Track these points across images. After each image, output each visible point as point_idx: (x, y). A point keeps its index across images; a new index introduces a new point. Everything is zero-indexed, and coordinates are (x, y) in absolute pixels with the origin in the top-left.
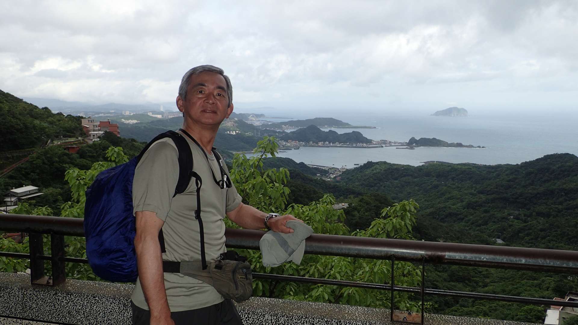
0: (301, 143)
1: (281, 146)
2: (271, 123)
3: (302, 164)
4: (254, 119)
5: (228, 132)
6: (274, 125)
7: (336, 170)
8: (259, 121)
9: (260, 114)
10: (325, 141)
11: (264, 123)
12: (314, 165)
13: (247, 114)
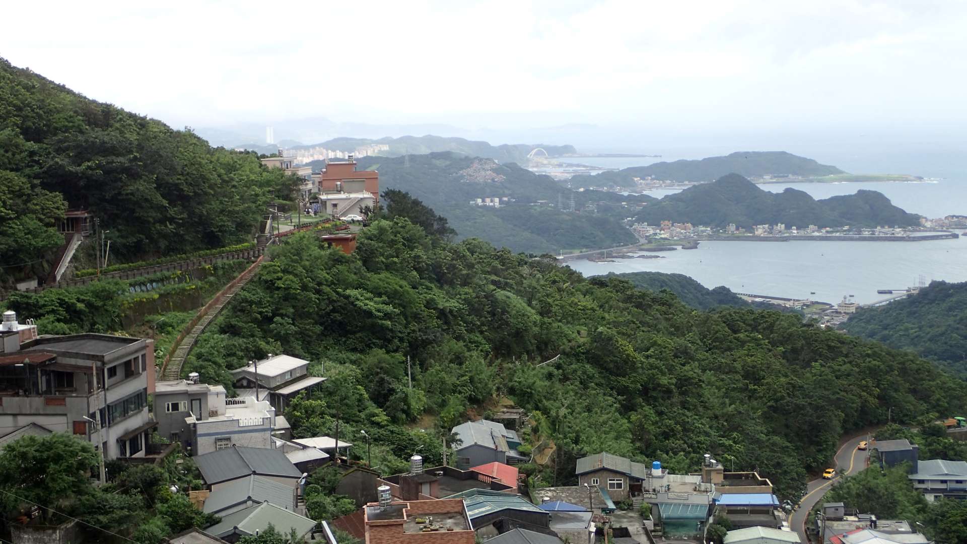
0: (701, 228)
1: (643, 241)
2: (600, 172)
3: (723, 293)
4: (545, 162)
5: (479, 201)
6: (609, 176)
7: (824, 310)
8: (560, 165)
9: (560, 143)
10: (773, 222)
11: (575, 171)
12: (756, 296)
13: (522, 146)
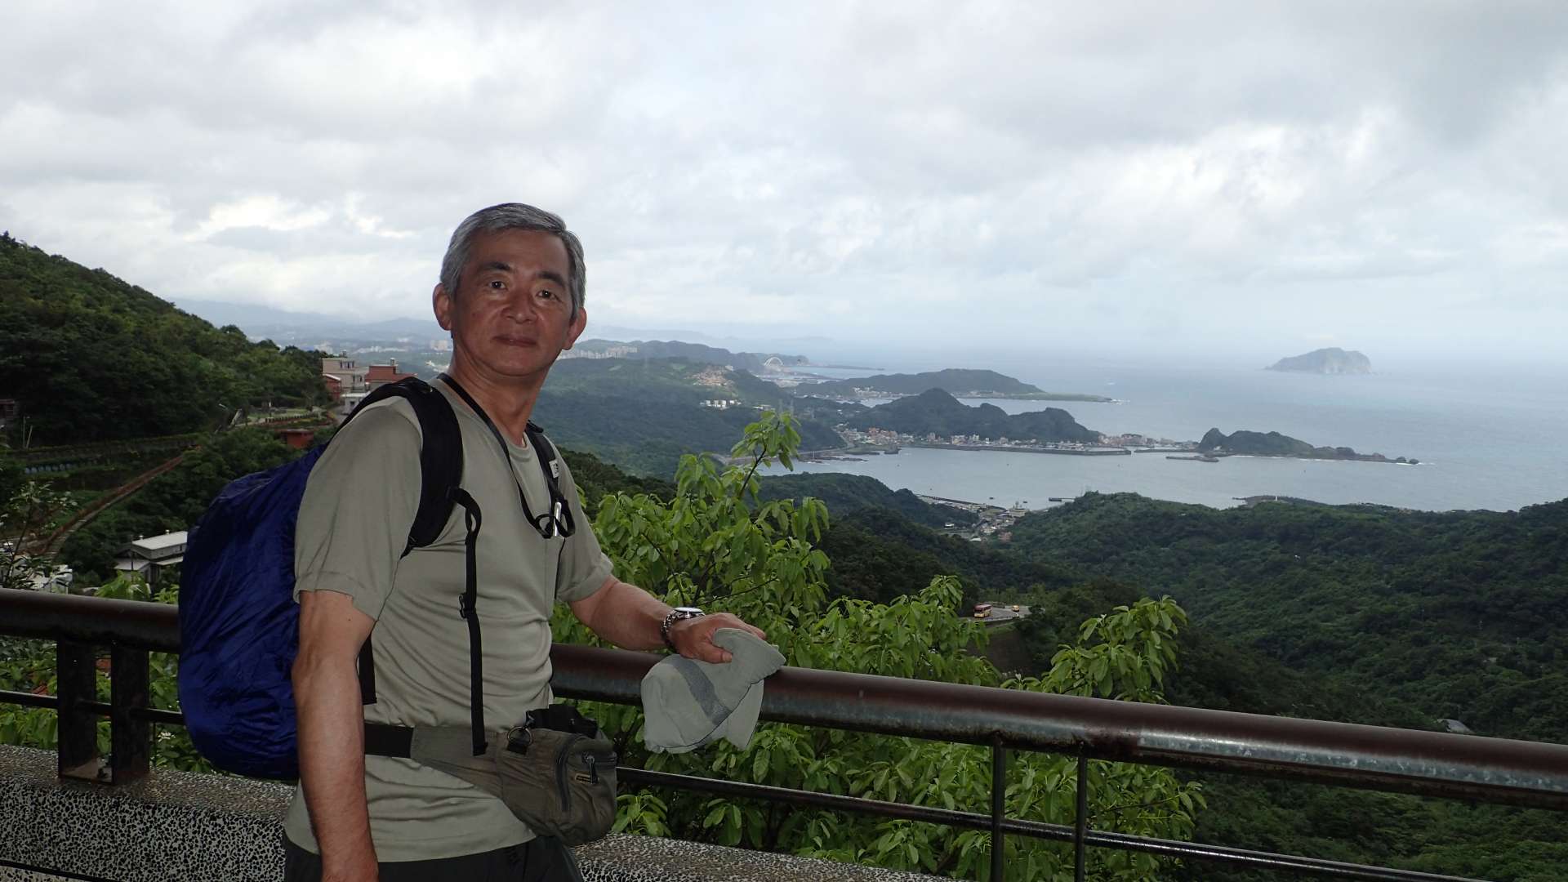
0: (905, 436)
1: (850, 445)
2: (824, 381)
3: (905, 494)
4: (779, 370)
5: (708, 402)
6: (832, 386)
7: (998, 514)
8: (792, 374)
9: (795, 355)
10: (969, 434)
11: (805, 380)
12: (940, 499)
13: (761, 355)
